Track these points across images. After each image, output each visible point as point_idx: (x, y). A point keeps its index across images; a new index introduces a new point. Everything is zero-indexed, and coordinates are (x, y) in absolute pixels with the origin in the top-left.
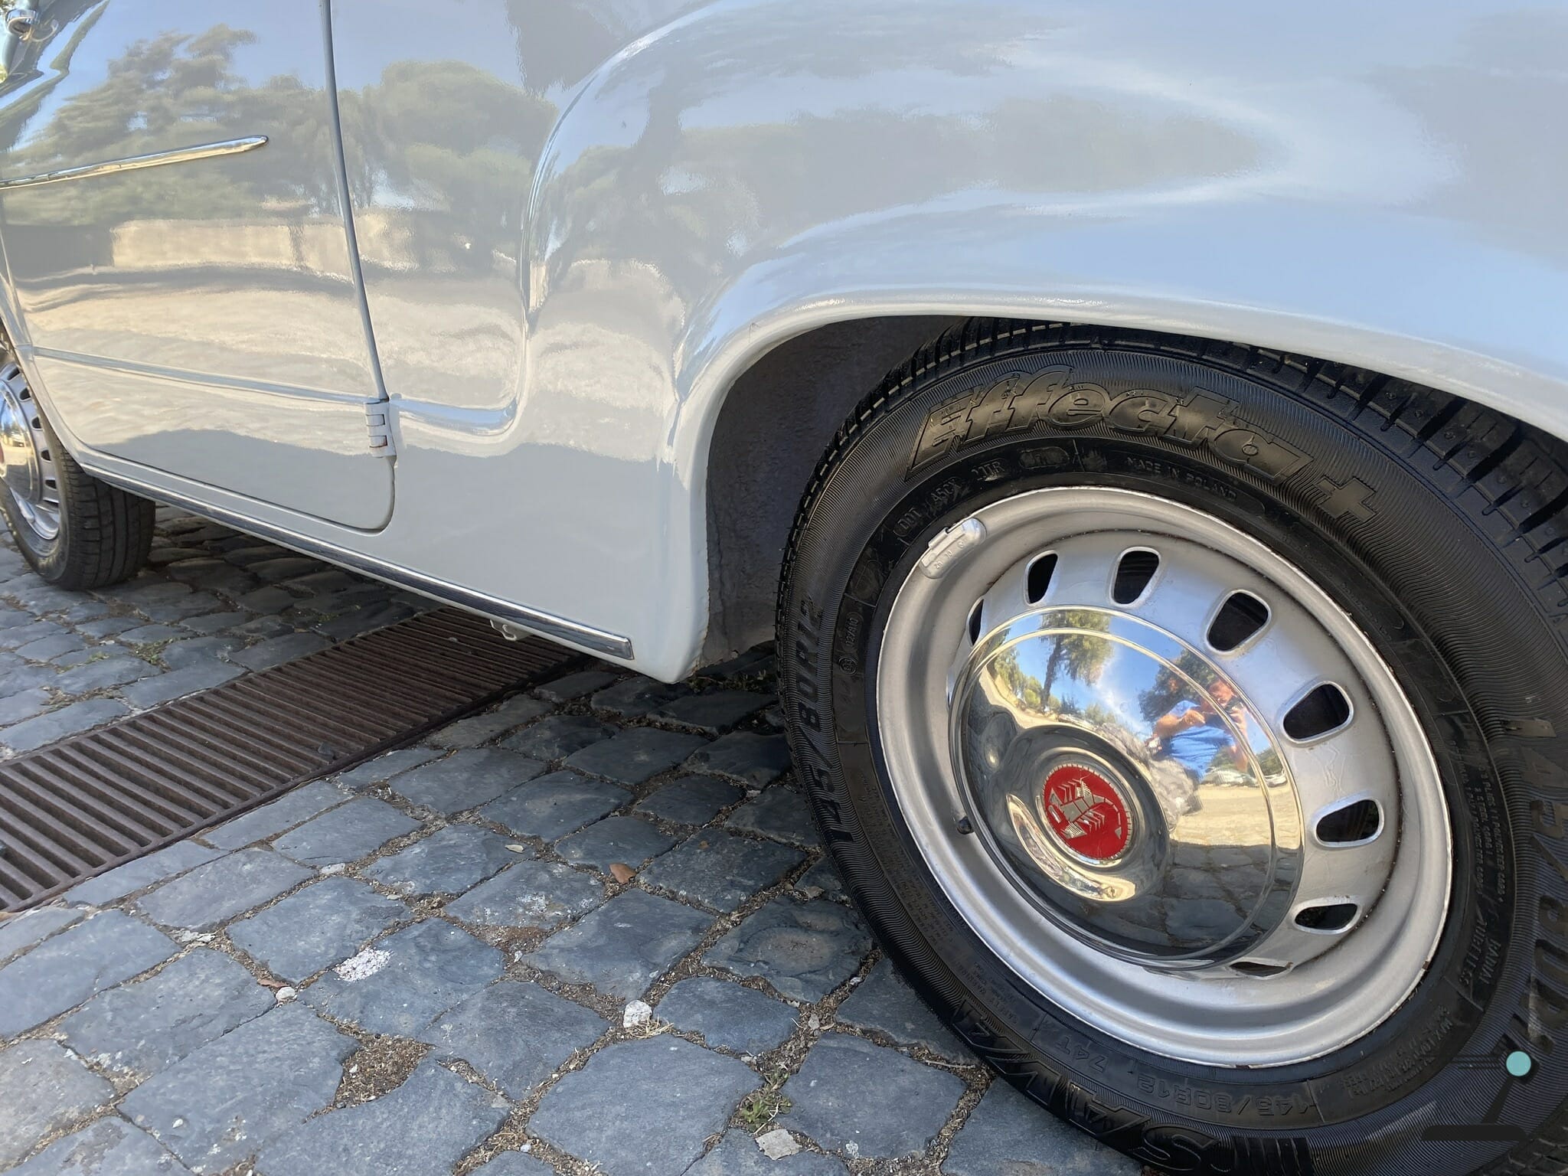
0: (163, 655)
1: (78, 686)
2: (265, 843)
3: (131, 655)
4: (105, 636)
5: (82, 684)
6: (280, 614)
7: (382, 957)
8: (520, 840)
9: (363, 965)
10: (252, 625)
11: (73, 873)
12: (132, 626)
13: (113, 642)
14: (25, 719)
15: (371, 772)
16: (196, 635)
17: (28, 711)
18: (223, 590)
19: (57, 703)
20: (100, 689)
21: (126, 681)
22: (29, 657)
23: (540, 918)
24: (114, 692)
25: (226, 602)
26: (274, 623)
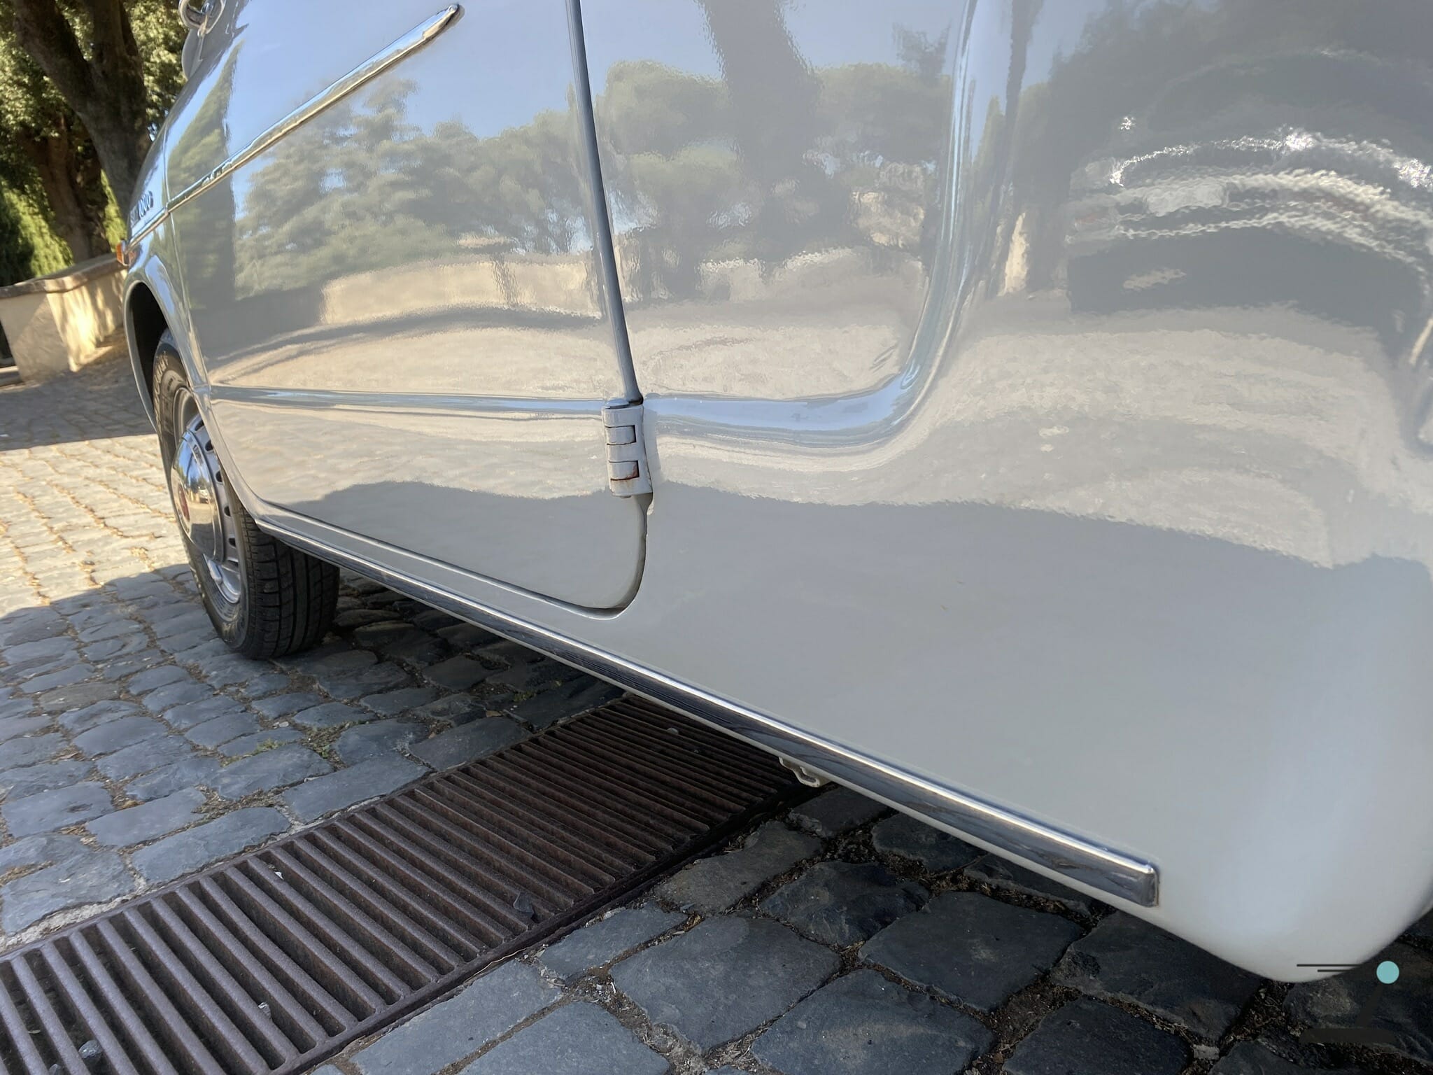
0: (336, 746)
1: (236, 787)
3: (302, 743)
4: (280, 716)
5: (243, 784)
6: (469, 690)
10: (439, 705)
12: (312, 704)
13: (286, 724)
14: (170, 834)
15: (586, 948)
16: (375, 718)
17: (176, 821)
18: (410, 660)
19: (211, 811)
20: (260, 793)
21: (291, 782)
22: (196, 742)
24: (276, 797)
25: (411, 673)
26: (461, 703)
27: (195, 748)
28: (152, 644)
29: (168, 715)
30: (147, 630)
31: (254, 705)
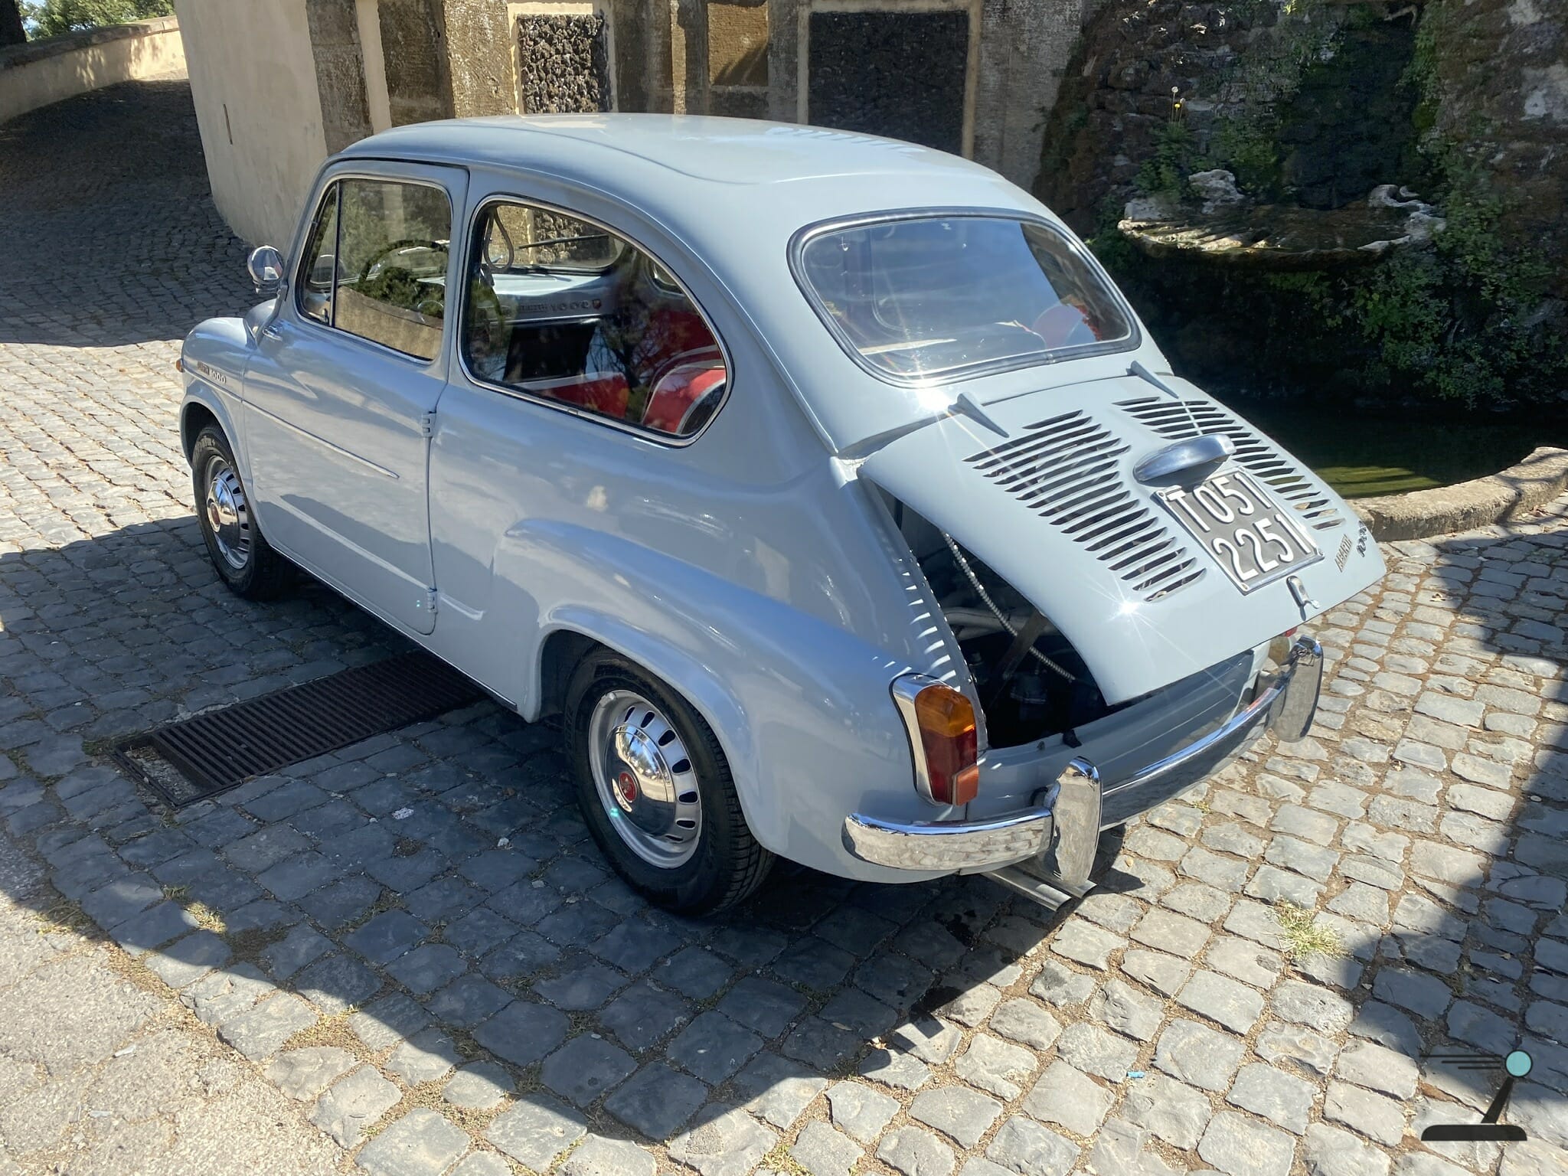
1: (263, 665)
2: (362, 760)
3: (286, 648)
4: (269, 633)
5: (265, 664)
7: (411, 811)
8: (472, 773)
9: (402, 814)
11: (280, 762)
12: (283, 627)
13: (274, 637)
14: (241, 682)
15: (410, 731)
20: (275, 669)
21: (287, 665)
22: (232, 642)
23: (475, 805)
24: (282, 671)
27: (231, 644)
28: (180, 581)
29: (210, 625)
30: (171, 569)
31: (253, 625)
